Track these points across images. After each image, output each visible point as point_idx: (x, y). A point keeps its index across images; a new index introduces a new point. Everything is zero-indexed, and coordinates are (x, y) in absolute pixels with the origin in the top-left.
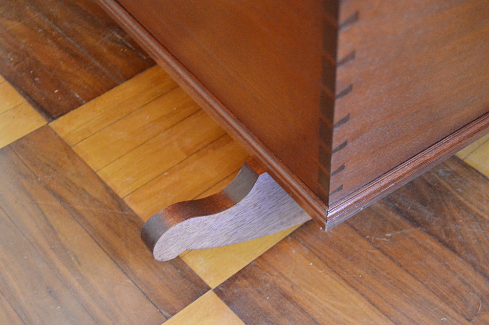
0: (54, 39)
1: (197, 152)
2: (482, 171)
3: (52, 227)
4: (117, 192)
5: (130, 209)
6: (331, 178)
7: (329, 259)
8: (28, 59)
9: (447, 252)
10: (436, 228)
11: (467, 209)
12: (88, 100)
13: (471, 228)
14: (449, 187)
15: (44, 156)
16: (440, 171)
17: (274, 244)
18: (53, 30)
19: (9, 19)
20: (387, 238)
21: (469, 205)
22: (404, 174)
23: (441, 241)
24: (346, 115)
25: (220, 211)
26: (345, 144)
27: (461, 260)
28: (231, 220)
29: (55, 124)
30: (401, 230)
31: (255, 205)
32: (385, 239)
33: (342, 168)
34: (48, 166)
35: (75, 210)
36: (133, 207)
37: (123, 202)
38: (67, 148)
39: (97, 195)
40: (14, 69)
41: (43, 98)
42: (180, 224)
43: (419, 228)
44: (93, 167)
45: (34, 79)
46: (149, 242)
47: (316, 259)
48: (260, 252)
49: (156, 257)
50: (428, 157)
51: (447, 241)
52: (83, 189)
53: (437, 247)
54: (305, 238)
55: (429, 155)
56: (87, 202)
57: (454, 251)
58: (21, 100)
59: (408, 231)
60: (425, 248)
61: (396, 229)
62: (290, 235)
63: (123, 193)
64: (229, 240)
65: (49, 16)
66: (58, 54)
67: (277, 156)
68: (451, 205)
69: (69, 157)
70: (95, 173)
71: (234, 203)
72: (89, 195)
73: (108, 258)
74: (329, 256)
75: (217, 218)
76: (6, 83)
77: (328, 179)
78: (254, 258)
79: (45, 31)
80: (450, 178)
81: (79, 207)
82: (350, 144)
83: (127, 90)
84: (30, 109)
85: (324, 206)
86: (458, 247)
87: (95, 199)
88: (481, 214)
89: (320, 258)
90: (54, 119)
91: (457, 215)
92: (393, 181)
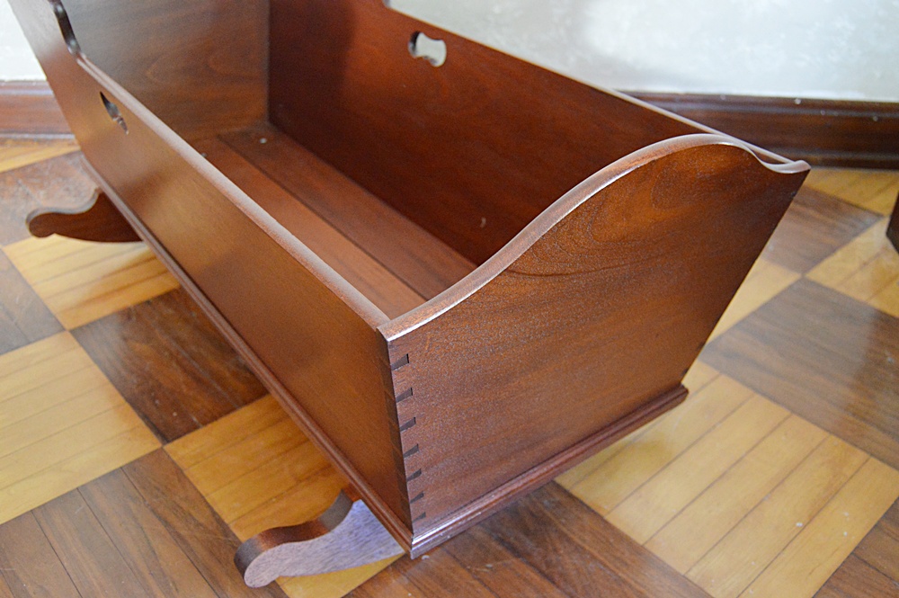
0: (178, 363)
1: (308, 478)
2: (587, 502)
3: (154, 552)
4: (223, 517)
5: (234, 535)
6: (411, 505)
7: (428, 589)
8: (151, 383)
9: (546, 584)
10: (537, 559)
11: (569, 540)
12: (205, 423)
13: (572, 559)
14: (553, 518)
15: (155, 480)
16: (546, 502)
17: (375, 573)
18: (178, 353)
19: (137, 341)
20: (487, 568)
21: (571, 536)
22: (491, 503)
23: (541, 572)
24: (414, 445)
25: (313, 538)
26: (419, 473)
27: (559, 591)
28: (326, 547)
29: (169, 447)
30: (501, 560)
31: (351, 533)
32: (485, 570)
33: (421, 495)
34: (159, 490)
35: (179, 535)
36: (238, 534)
37: (228, 528)
38: (179, 472)
39: (202, 521)
40: (136, 391)
41: (161, 421)
42: (272, 549)
43: (521, 559)
44: (201, 492)
45: (154, 401)
46: (241, 566)
47: (416, 590)
48: (360, 581)
49: (247, 583)
50: (515, 486)
51: (546, 572)
52: (190, 514)
53: (536, 577)
54: (406, 567)
55: (516, 485)
56: (192, 527)
57: (554, 582)
58: (140, 422)
59: (509, 562)
60: (525, 580)
61: (497, 559)
62: (392, 565)
63: (228, 518)
64: (324, 568)
65: (177, 339)
66: (180, 377)
67: (369, 484)
68: (553, 535)
69: (179, 481)
70: (203, 497)
71: (328, 530)
72: (194, 519)
73: (206, 585)
74: (428, 586)
75: (312, 544)
76: (127, 405)
77: (409, 507)
78: (353, 588)
79: (171, 354)
80: (554, 508)
81: (183, 532)
82: (424, 473)
83: (245, 414)
84: (148, 431)
85: (409, 533)
86: (557, 578)
87: (201, 525)
88: (584, 545)
89: (419, 588)
90: (168, 442)
91: (558, 545)
92: (480, 510)
